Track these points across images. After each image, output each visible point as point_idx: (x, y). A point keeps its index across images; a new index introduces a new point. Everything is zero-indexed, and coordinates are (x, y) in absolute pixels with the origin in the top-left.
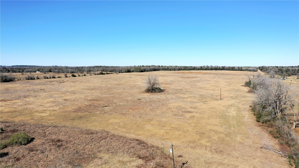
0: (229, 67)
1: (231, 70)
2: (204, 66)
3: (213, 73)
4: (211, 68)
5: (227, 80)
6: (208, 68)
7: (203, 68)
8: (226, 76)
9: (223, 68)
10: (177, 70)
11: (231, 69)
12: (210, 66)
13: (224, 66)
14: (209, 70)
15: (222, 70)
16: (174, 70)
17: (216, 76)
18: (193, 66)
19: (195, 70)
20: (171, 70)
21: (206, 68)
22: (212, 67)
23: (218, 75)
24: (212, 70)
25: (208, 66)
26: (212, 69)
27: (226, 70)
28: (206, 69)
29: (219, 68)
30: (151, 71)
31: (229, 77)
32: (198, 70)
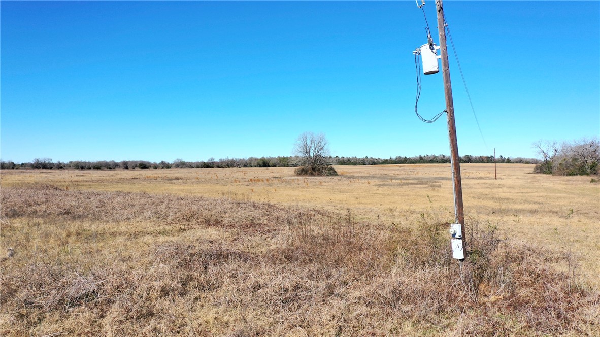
0: (480, 157)
1: (485, 163)
15: (466, 162)
18: (403, 156)
22: (444, 156)
27: (474, 163)
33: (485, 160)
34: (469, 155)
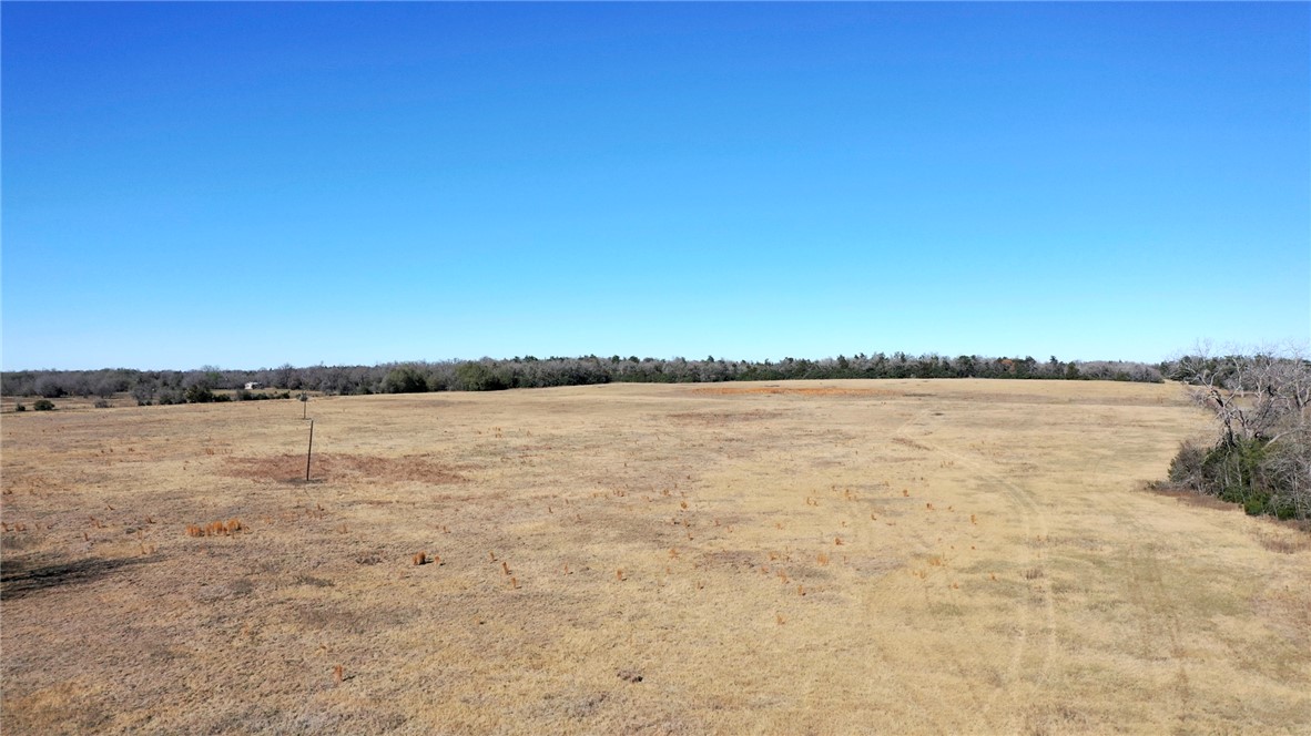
0: (1000, 360)
1: (1010, 377)
2: (862, 355)
3: (907, 390)
4: (899, 367)
5: (992, 435)
6: (880, 366)
7: (851, 365)
8: (985, 404)
9: (968, 368)
10: (708, 380)
12: (896, 355)
13: (973, 357)
14: (884, 375)
15: (961, 375)
16: (688, 381)
17: (921, 407)
19: (808, 378)
20: (672, 379)
21: (869, 365)
22: (903, 358)
23: (932, 401)
24: (902, 376)
25: (882, 358)
26: (903, 369)
27: (982, 377)
28: (868, 370)
29: (941, 364)
30: (557, 385)
31: (1001, 411)
32: (823, 377)
33: (1012, 368)
34: (969, 355)
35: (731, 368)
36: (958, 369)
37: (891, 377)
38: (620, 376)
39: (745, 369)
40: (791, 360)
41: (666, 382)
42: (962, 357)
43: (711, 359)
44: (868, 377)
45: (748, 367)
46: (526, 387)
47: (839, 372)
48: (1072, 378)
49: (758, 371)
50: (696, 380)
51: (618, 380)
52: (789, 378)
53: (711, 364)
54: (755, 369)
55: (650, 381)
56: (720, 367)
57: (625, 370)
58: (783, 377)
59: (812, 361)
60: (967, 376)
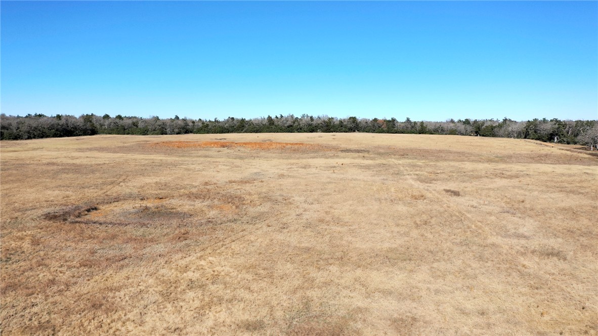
2: (282, 116)
4: (310, 125)
6: (296, 124)
7: (276, 123)
10: (172, 133)
11: (384, 127)
14: (300, 130)
16: (157, 134)
19: (246, 132)
20: (145, 132)
21: (289, 123)
24: (312, 131)
26: (313, 126)
28: (288, 127)
32: (257, 131)
35: (191, 124)
36: (349, 126)
37: (305, 132)
38: (105, 129)
39: (201, 125)
40: (233, 119)
41: (140, 134)
42: (350, 118)
43: (177, 118)
44: (289, 132)
45: (203, 123)
46: (9, 139)
47: (268, 128)
48: (423, 133)
49: (210, 127)
50: (163, 133)
51: (103, 133)
52: (232, 132)
53: (176, 121)
54: (207, 125)
55: (128, 134)
56: (182, 124)
57: (110, 124)
58: (227, 131)
59: (247, 119)
60: (354, 131)
